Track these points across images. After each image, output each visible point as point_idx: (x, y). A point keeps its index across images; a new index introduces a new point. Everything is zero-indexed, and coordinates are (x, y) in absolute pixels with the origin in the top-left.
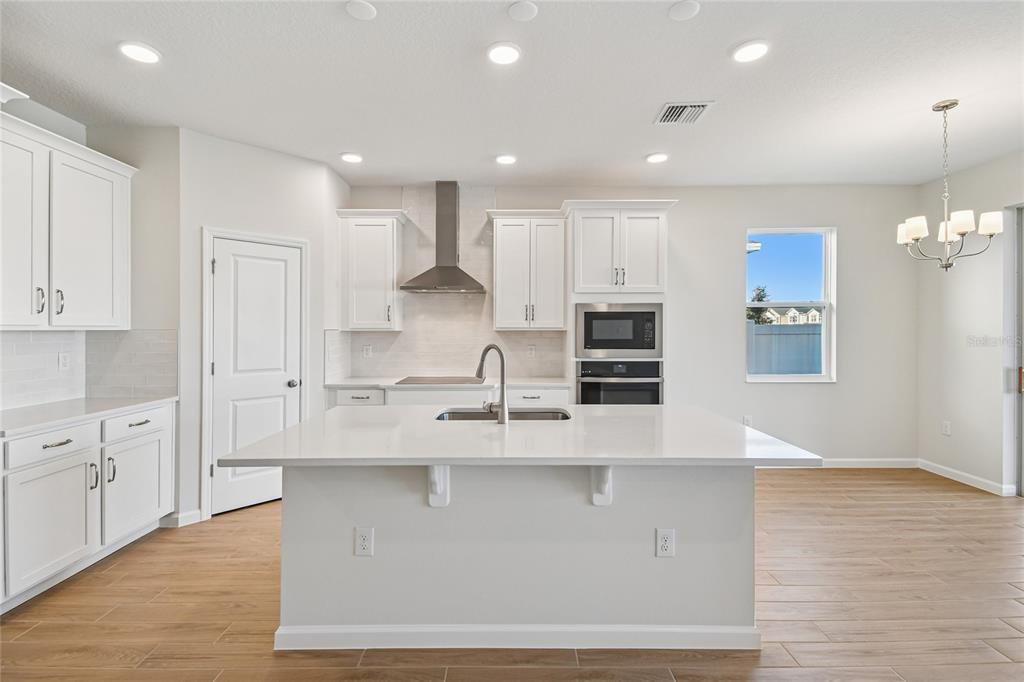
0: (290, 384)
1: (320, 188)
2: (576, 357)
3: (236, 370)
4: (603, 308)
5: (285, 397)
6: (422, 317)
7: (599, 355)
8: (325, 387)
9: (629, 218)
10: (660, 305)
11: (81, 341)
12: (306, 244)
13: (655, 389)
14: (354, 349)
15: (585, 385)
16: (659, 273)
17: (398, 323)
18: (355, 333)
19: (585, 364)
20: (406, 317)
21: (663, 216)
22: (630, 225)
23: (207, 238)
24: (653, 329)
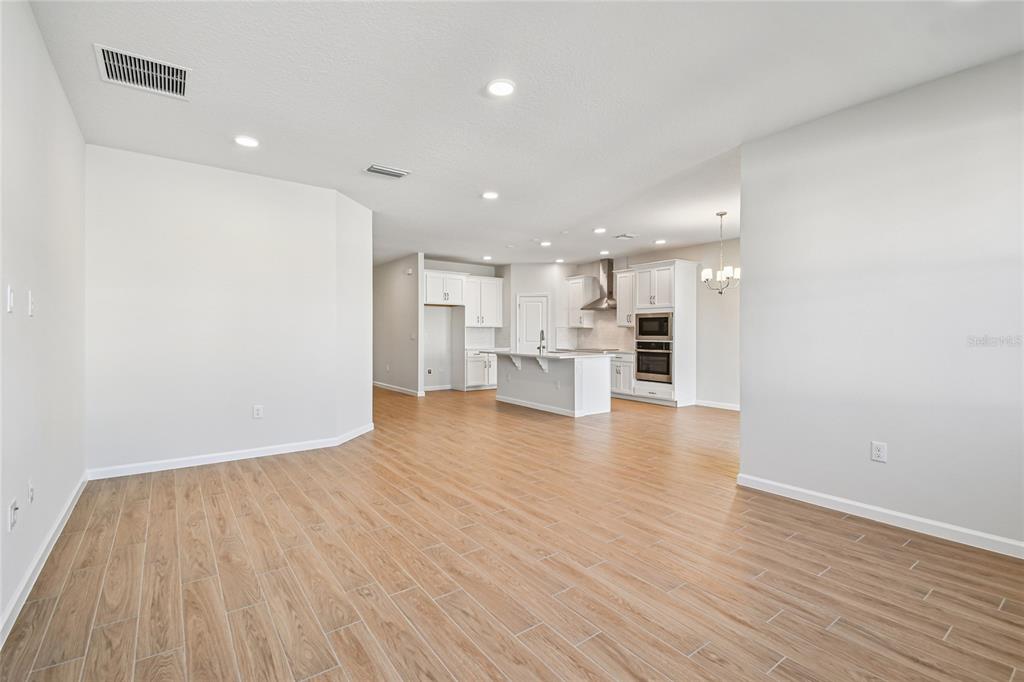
1: (555, 273)
2: (636, 339)
6: (599, 322)
10: (671, 314)
11: (493, 330)
12: (548, 295)
13: (668, 356)
14: (578, 336)
15: (639, 353)
16: (670, 297)
17: (586, 324)
18: (578, 329)
19: (639, 343)
20: (595, 321)
21: (672, 268)
22: (658, 274)
23: (518, 297)
24: (668, 326)
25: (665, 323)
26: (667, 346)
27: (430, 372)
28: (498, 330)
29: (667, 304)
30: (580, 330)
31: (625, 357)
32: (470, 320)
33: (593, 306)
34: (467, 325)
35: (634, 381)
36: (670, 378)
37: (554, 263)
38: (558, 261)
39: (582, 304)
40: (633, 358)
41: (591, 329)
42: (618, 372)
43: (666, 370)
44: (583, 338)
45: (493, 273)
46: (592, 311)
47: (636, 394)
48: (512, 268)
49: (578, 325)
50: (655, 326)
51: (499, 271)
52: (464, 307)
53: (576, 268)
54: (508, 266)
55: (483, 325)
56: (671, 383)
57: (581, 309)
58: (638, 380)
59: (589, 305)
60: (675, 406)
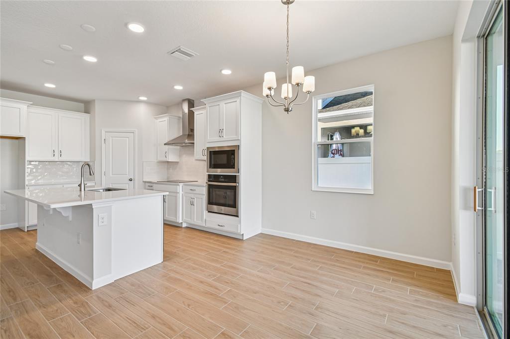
0: (131, 180)
1: (142, 112)
2: (207, 172)
3: (112, 174)
4: (216, 149)
5: (129, 184)
6: (184, 156)
7: (219, 172)
8: (143, 181)
9: (225, 103)
10: (238, 147)
13: (234, 189)
14: (168, 169)
15: (209, 185)
16: (237, 130)
17: (172, 158)
19: (209, 176)
20: (180, 156)
21: (238, 100)
22: (226, 107)
23: (103, 132)
24: (234, 159)
25: (233, 156)
26: (234, 179)
29: (234, 137)
30: (169, 164)
31: (198, 190)
32: (32, 153)
33: (172, 142)
34: (28, 158)
35: (205, 212)
36: (237, 212)
38: (143, 98)
39: (168, 139)
40: (204, 191)
41: (177, 163)
42: (192, 204)
43: (232, 203)
44: (171, 170)
45: (83, 109)
46: (178, 147)
47: (208, 225)
48: (96, 101)
49: (164, 159)
50: (223, 159)
51: (86, 106)
52: (24, 138)
56: (237, 216)
57: (165, 144)
58: (209, 212)
59: (173, 140)
60: (242, 239)
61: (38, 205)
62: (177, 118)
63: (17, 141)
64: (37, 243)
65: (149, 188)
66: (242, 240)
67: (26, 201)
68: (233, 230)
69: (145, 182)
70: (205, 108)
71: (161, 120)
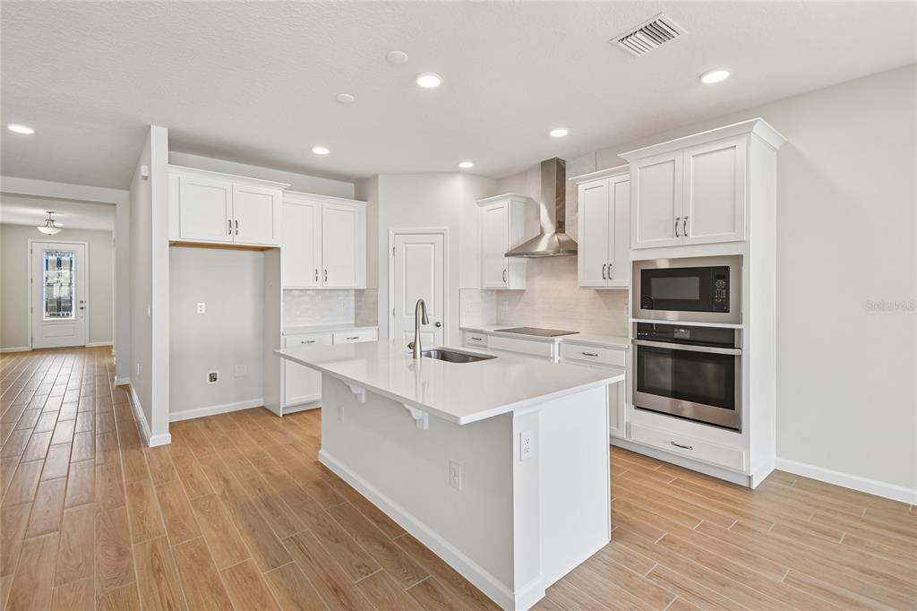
0: (437, 325)
1: (458, 191)
2: (634, 317)
3: (406, 313)
4: (664, 265)
5: (434, 333)
6: (539, 278)
8: (460, 329)
9: (694, 156)
10: (738, 259)
12: (444, 230)
13: (729, 362)
14: (499, 304)
15: (640, 347)
16: (736, 217)
17: (515, 283)
18: (499, 291)
19: (640, 326)
20: (528, 278)
22: (699, 163)
23: (391, 235)
24: (727, 288)
25: (721, 282)
26: (729, 338)
27: (213, 378)
28: (359, 293)
29: (727, 235)
30: (501, 294)
31: (605, 356)
33: (522, 251)
34: (283, 285)
36: (738, 418)
37: (457, 172)
38: (466, 165)
39: (508, 245)
40: (626, 359)
41: (522, 292)
43: (723, 395)
44: (507, 308)
45: (353, 193)
46: (524, 260)
47: (637, 438)
48: (381, 181)
49: (501, 285)
50: (687, 289)
51: (361, 188)
52: (277, 250)
53: (494, 182)
54: (375, 177)
55: (330, 284)
56: (738, 430)
57: (506, 255)
58: (638, 408)
59: (519, 247)
60: (746, 484)
61: (323, 374)
62: (524, 201)
63: (261, 254)
64: (320, 451)
65: (473, 342)
66: (749, 489)
67: (282, 359)
68: (722, 461)
69: (464, 330)
70: (628, 169)
71: (491, 207)
